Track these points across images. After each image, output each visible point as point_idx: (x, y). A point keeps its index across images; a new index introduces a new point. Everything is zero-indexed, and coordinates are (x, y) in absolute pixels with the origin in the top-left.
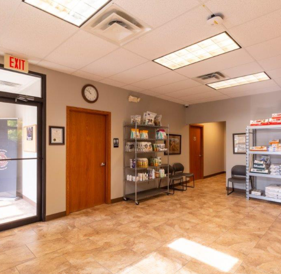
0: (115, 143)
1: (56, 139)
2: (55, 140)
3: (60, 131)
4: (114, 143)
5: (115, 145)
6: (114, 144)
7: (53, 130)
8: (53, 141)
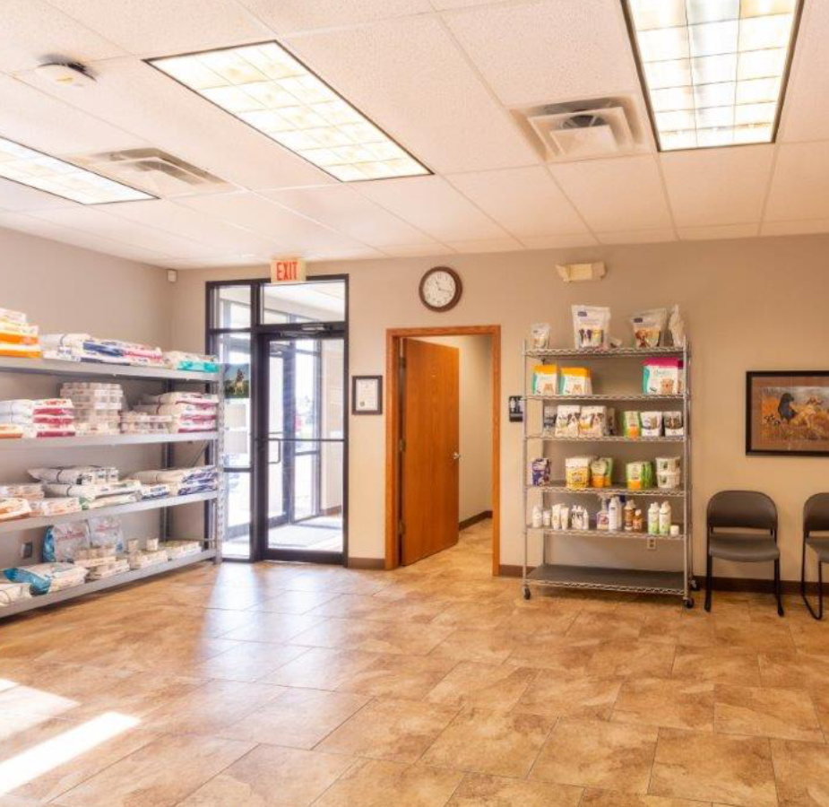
0: (513, 410)
1: (366, 402)
2: (363, 404)
3: (374, 384)
4: (510, 409)
5: (513, 415)
6: (511, 412)
7: (360, 384)
8: (359, 407)
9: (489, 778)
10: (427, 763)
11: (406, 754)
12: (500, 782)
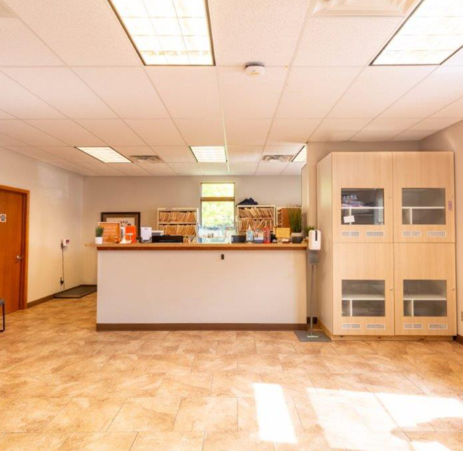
9: (28, 431)
10: (65, 435)
11: (78, 437)
12: (23, 430)
